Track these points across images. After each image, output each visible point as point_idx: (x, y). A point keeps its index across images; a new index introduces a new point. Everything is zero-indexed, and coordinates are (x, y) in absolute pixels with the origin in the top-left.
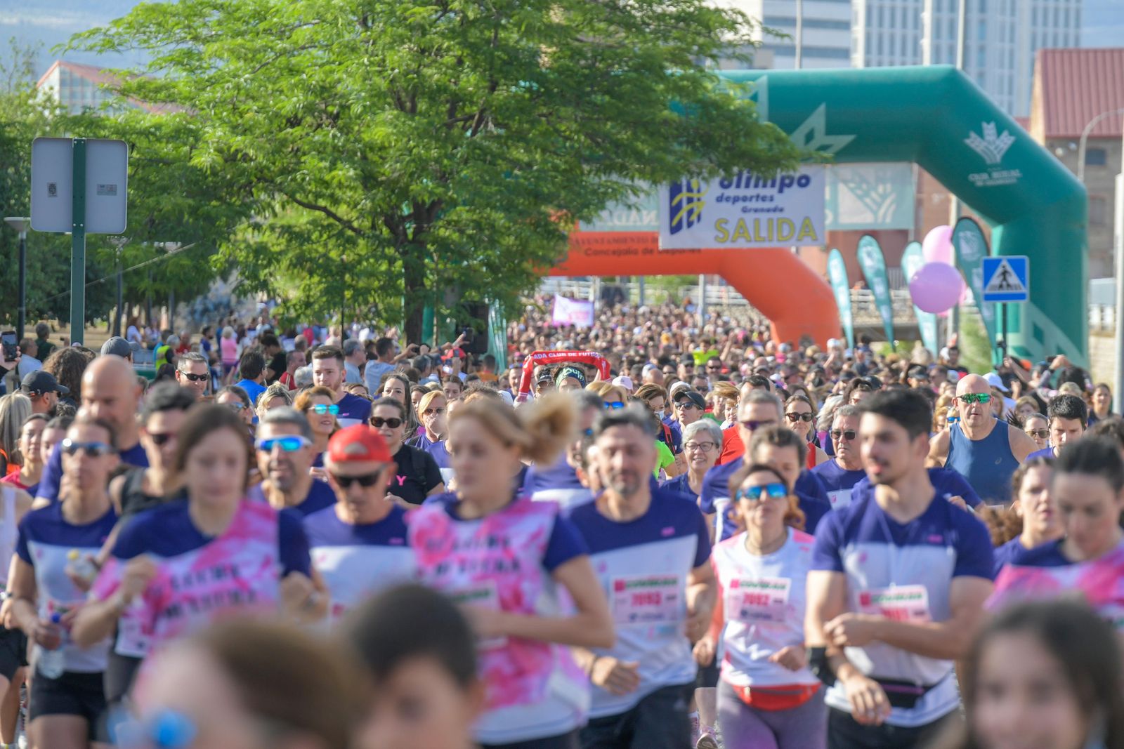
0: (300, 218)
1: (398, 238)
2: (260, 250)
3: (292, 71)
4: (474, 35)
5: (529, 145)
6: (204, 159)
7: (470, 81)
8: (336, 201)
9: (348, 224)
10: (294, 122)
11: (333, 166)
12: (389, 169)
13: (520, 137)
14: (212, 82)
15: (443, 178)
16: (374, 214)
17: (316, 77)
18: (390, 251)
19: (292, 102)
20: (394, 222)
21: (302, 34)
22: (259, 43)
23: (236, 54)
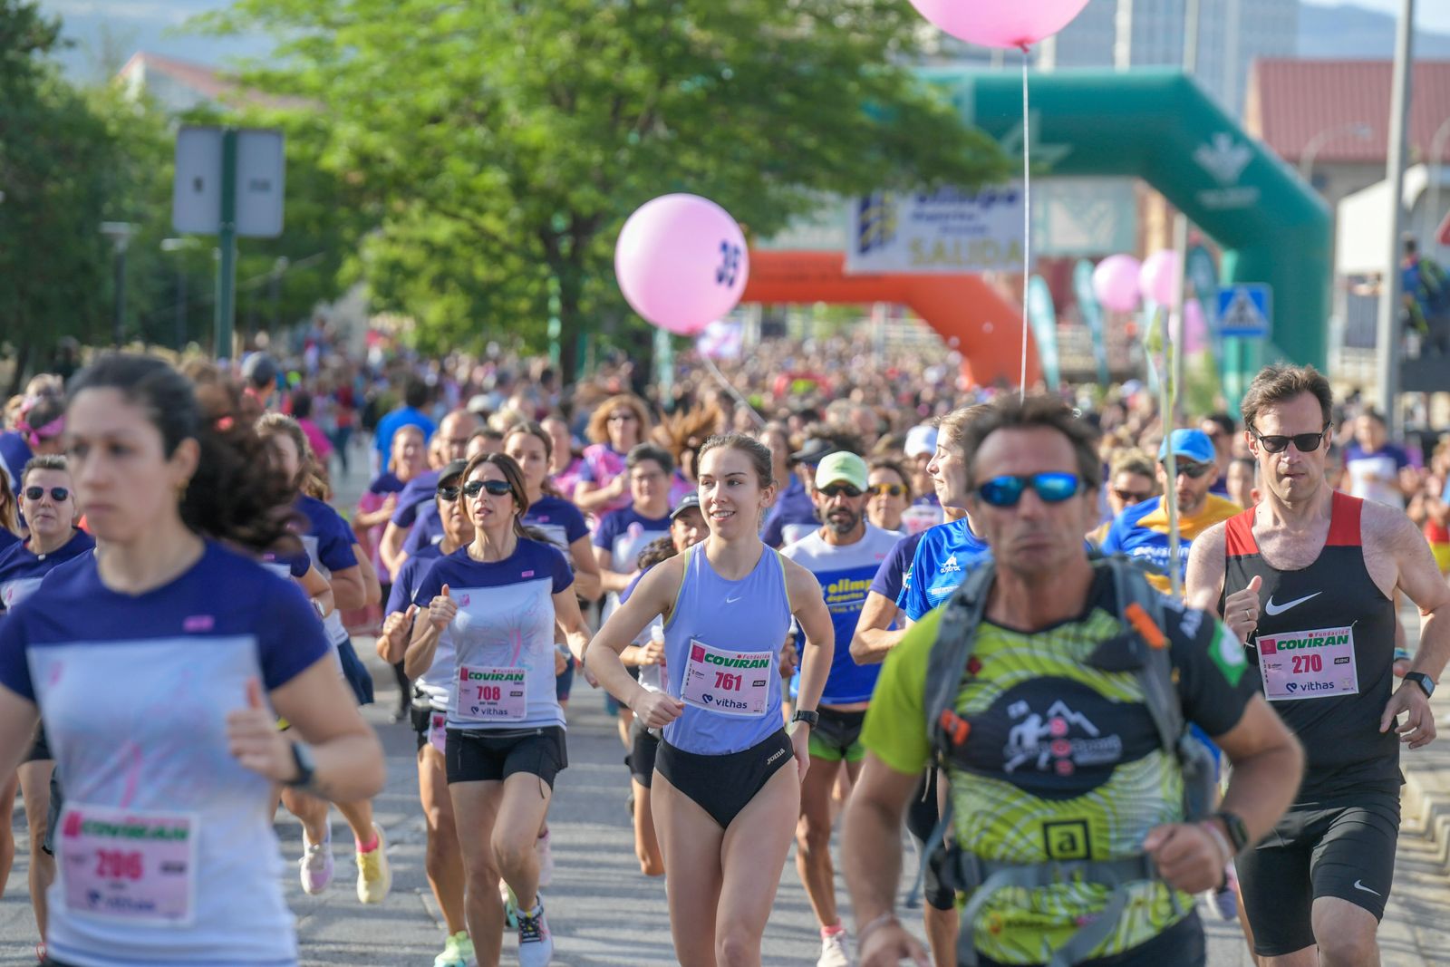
0: (442, 230)
1: (551, 256)
2: (395, 267)
3: (434, 62)
4: (642, 24)
5: (704, 151)
6: (335, 160)
7: (636, 75)
8: (481, 210)
9: (494, 238)
10: (436, 119)
11: (480, 171)
12: (544, 175)
13: (693, 141)
14: (345, 73)
15: (605, 185)
16: (526, 226)
17: (461, 69)
18: (544, 269)
19: (434, 97)
20: (548, 237)
21: (449, 19)
22: (399, 29)
23: (374, 42)
